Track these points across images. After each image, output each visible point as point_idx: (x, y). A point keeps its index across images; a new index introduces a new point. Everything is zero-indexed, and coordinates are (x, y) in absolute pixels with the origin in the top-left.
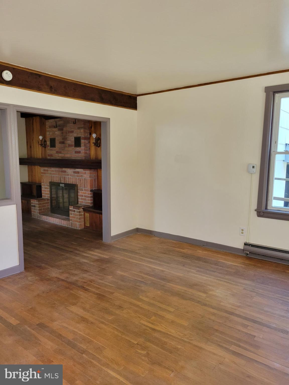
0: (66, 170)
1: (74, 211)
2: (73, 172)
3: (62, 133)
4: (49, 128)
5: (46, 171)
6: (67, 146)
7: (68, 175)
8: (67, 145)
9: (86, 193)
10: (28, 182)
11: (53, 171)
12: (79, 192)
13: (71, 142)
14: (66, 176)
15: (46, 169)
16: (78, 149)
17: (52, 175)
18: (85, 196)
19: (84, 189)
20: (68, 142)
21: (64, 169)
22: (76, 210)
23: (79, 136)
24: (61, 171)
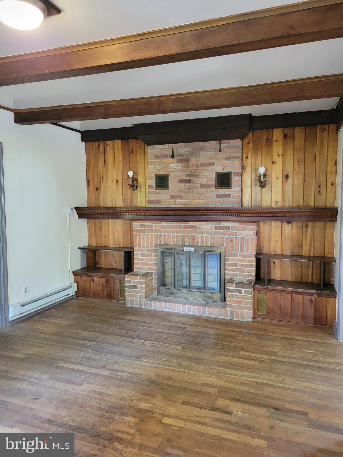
0: (196, 225)
1: (240, 292)
2: (214, 228)
3: (187, 166)
4: (155, 158)
5: (146, 228)
6: (199, 187)
7: (202, 233)
8: (199, 185)
9: (245, 260)
10: (88, 246)
11: (164, 227)
12: (229, 259)
13: (207, 180)
14: (195, 235)
15: (147, 223)
16: (224, 191)
17: (163, 234)
18: (242, 266)
19: (240, 254)
20: (201, 180)
21: (191, 224)
22: (243, 290)
23: (227, 170)
24: (184, 226)
